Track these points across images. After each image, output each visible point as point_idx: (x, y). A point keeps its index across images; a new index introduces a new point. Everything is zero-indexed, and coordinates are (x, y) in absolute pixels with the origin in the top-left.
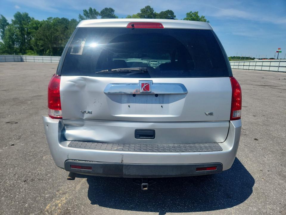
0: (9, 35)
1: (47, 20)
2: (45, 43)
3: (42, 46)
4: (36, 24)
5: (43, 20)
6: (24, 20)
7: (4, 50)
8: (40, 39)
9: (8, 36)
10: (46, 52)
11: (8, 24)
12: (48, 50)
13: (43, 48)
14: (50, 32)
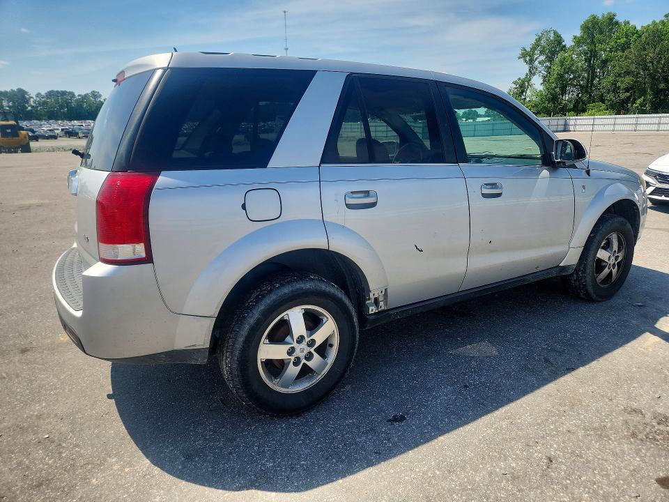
0: (558, 74)
1: (663, 18)
2: (635, 82)
3: (627, 90)
4: (627, 36)
5: (654, 22)
6: (601, 33)
7: (540, 107)
8: (628, 73)
9: (555, 76)
10: (634, 102)
11: (564, 48)
12: (640, 97)
13: (628, 94)
14: (657, 50)
